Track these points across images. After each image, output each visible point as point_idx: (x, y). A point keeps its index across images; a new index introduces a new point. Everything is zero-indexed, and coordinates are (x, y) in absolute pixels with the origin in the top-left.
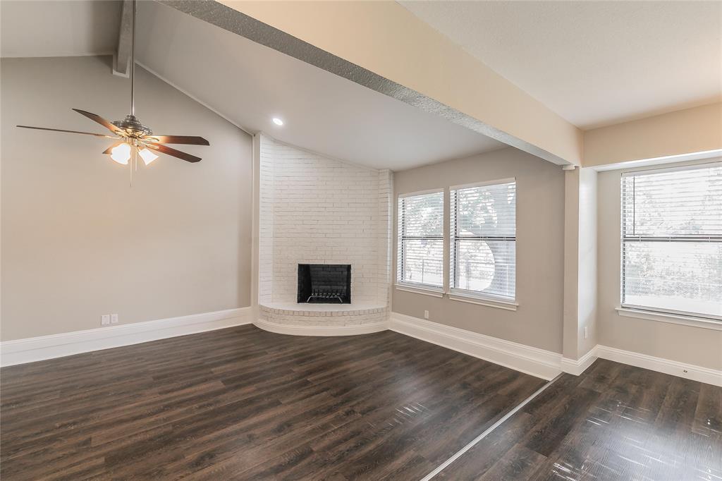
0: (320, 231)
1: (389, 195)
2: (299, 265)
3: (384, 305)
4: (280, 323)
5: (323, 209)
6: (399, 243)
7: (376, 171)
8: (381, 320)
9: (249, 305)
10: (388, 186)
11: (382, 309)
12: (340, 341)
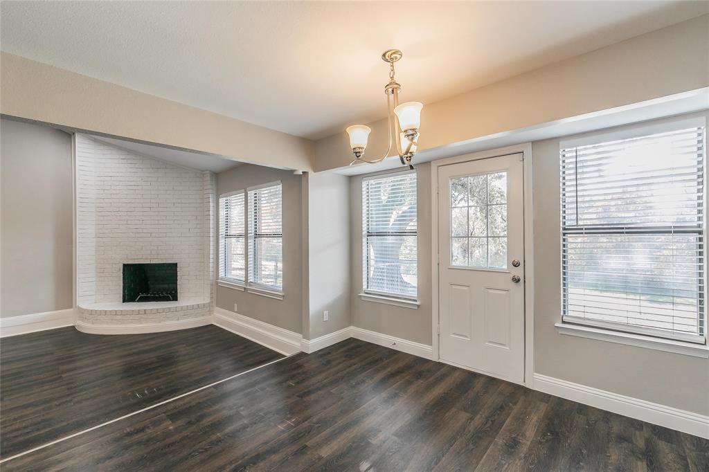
0: (145, 231)
1: (211, 196)
2: (124, 265)
3: (207, 300)
4: (93, 323)
5: (148, 209)
6: (222, 242)
7: (200, 173)
8: (203, 315)
9: (71, 307)
10: (209, 187)
11: (204, 305)
12: (148, 337)
